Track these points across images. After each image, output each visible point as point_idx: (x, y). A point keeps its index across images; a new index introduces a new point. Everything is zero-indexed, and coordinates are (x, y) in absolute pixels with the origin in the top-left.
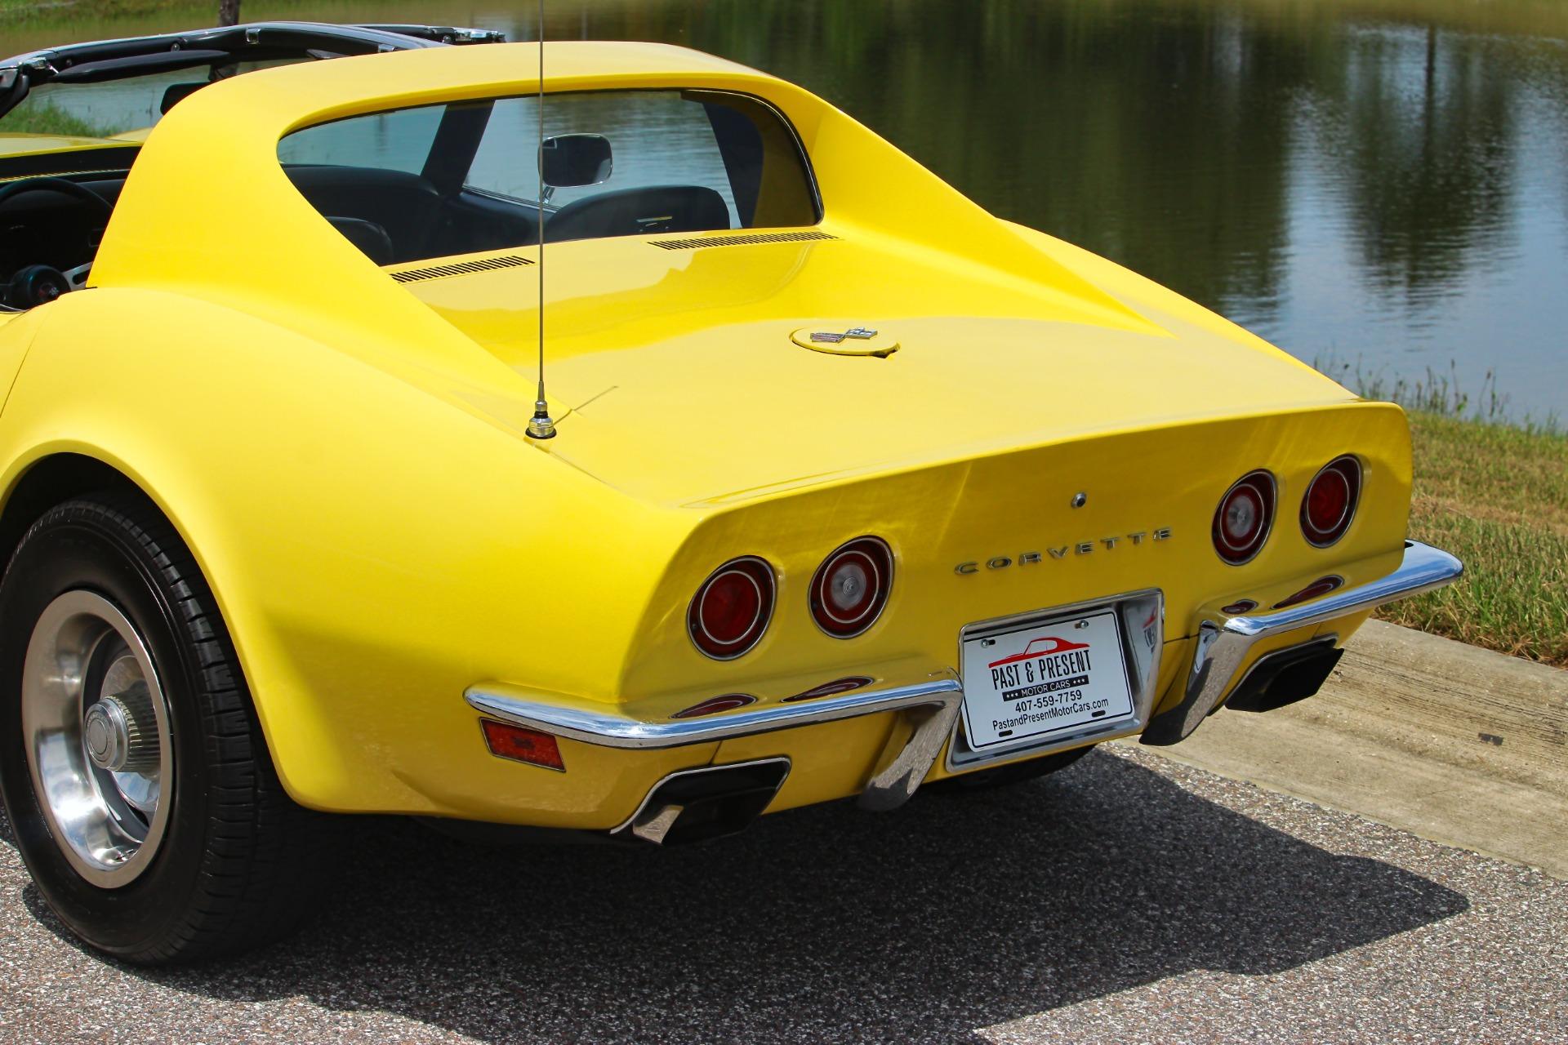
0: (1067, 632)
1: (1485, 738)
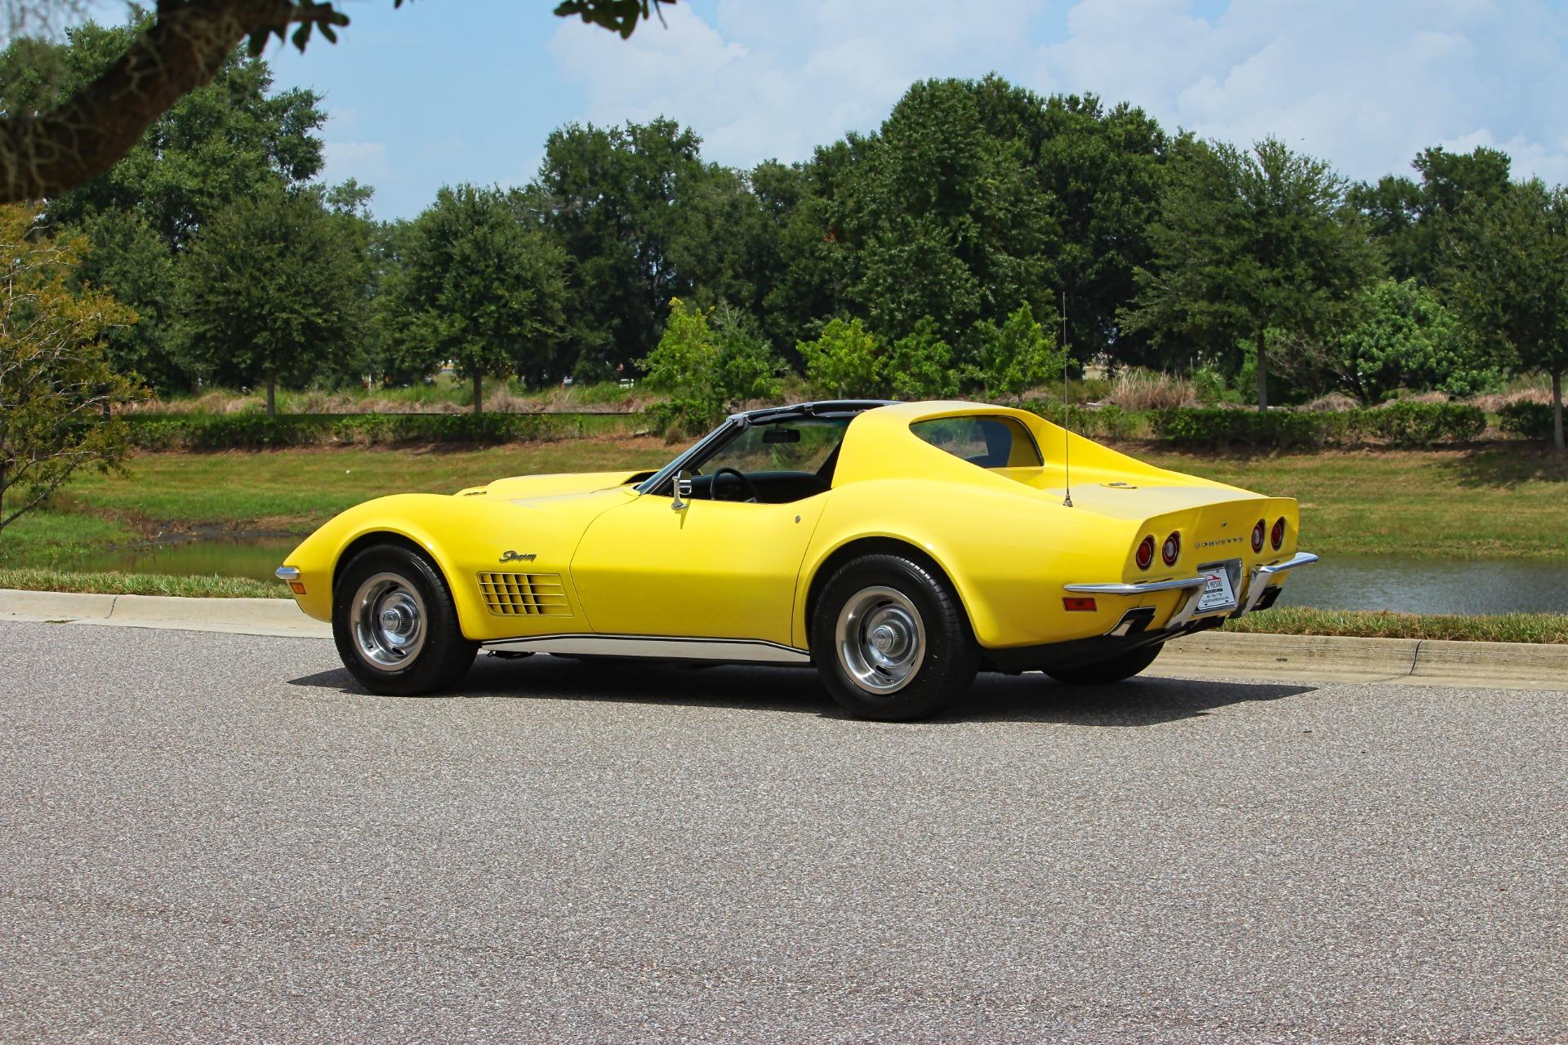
0: (1214, 572)
1: (1279, 660)
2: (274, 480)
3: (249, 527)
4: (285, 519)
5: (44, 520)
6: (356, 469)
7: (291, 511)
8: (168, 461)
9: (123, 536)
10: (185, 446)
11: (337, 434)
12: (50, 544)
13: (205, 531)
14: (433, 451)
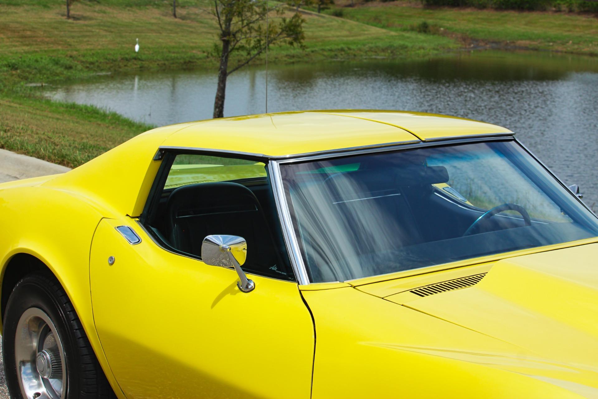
2: (526, 25)
3: (512, 45)
4: (528, 42)
5: (422, 37)
6: (561, 22)
7: (530, 39)
8: (484, 14)
9: (456, 46)
10: (492, 8)
11: (555, 7)
12: (420, 48)
13: (494, 45)
14: (594, 17)
